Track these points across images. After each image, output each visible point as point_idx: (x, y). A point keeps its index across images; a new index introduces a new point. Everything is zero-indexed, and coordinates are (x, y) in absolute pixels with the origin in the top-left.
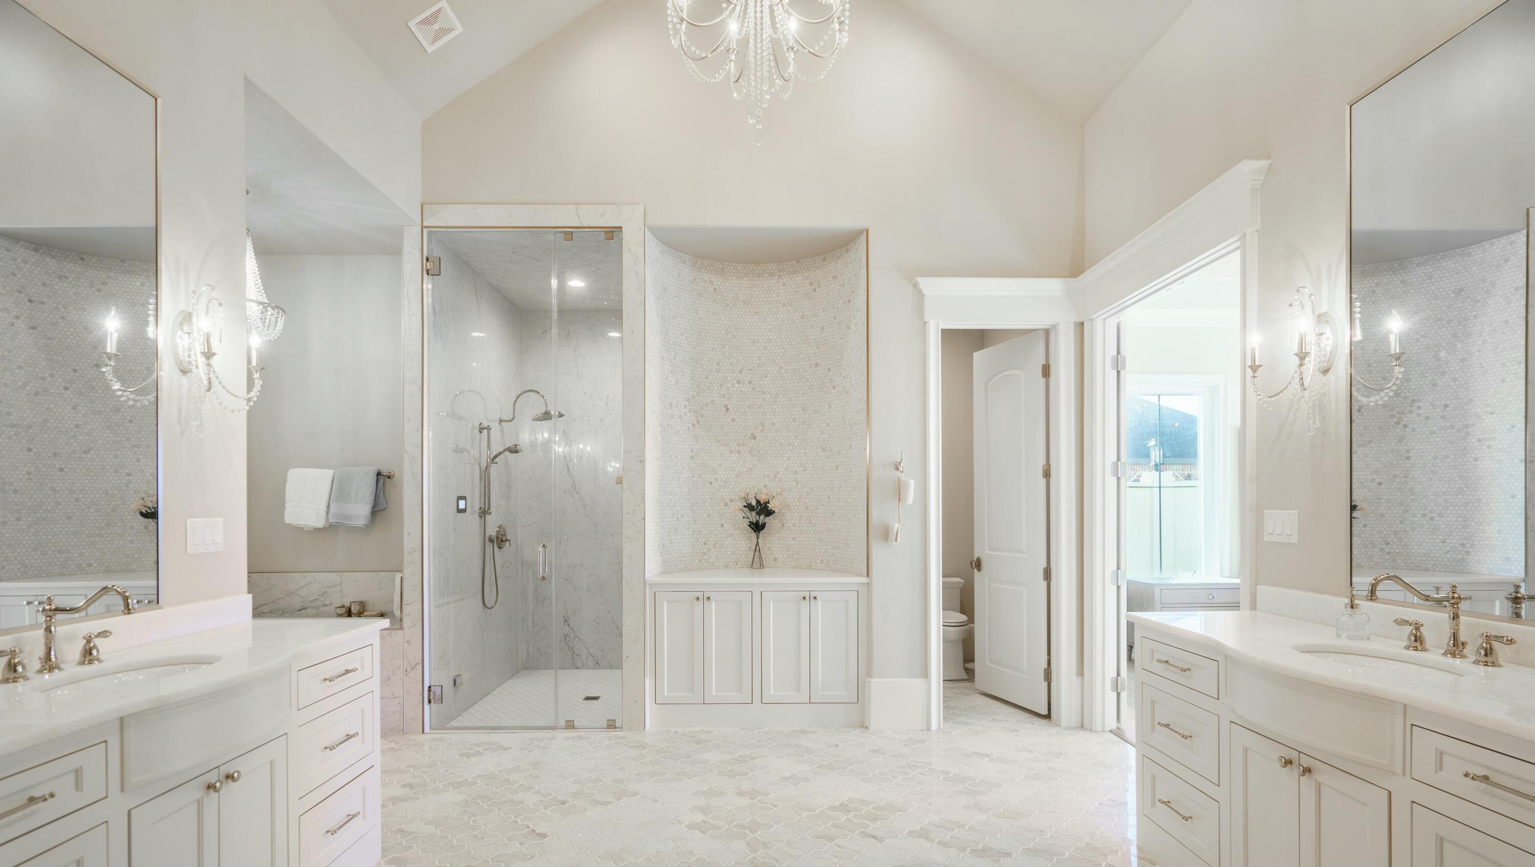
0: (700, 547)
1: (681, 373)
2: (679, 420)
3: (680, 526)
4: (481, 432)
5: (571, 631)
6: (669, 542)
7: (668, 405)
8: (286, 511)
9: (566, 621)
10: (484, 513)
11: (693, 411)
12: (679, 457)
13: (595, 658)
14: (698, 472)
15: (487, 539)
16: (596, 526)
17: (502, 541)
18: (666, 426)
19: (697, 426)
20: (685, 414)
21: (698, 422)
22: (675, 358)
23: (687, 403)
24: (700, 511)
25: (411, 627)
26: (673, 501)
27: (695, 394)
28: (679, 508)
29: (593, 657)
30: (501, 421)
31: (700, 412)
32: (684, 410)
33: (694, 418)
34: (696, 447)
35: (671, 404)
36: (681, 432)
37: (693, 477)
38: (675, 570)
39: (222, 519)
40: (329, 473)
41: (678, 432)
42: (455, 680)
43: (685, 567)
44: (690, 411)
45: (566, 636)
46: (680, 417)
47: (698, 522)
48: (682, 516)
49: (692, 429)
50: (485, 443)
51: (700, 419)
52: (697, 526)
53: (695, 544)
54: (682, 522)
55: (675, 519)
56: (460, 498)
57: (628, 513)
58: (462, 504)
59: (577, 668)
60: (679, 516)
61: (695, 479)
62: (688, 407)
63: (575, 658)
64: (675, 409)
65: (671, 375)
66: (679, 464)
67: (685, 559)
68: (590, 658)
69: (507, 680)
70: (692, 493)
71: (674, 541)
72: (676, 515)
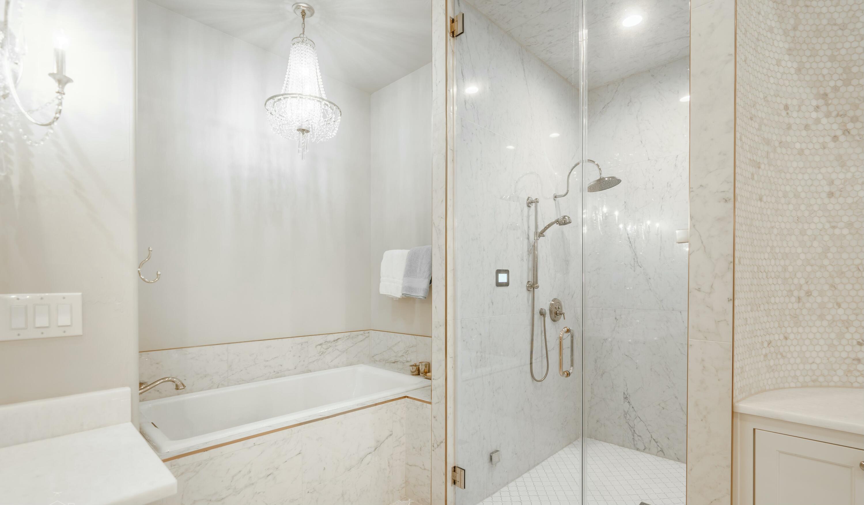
0: (849, 348)
1: (808, 53)
2: (804, 133)
3: (805, 312)
4: (529, 207)
5: (631, 409)
6: (782, 337)
7: (782, 107)
8: (380, 284)
9: (626, 398)
10: (532, 286)
11: (834, 114)
12: (803, 195)
13: (658, 444)
14: (845, 219)
15: (537, 311)
16: (661, 301)
17: (556, 314)
18: (777, 144)
19: (842, 138)
20: (817, 121)
21: (847, 132)
22: (795, 29)
23: (821, 102)
24: (849, 287)
25: (436, 403)
26: (790, 269)
27: (840, 83)
28: (802, 281)
29: (656, 442)
30: (556, 197)
31: (851, 113)
32: (814, 115)
33: (835, 127)
34: (841, 176)
35: (786, 107)
36: (807, 152)
37: (834, 227)
38: (793, 385)
39: (80, 294)
40: (406, 252)
41: (801, 152)
42: (491, 456)
43: (814, 381)
44: (828, 115)
45: (626, 413)
46: (807, 127)
47: (844, 305)
48: (809, 294)
49: (832, 145)
50: (532, 218)
51: (850, 126)
52: (840, 311)
53: (836, 342)
54: (808, 305)
55: (793, 299)
56: (499, 272)
57: (699, 290)
58: (503, 278)
59: (638, 449)
60: (802, 294)
61: (837, 231)
62: (824, 109)
63: (636, 438)
64: (795, 114)
65: (787, 57)
66: (803, 207)
67: (814, 367)
68: (653, 442)
69: (562, 448)
70: (830, 255)
71: (792, 336)
72: (796, 293)
